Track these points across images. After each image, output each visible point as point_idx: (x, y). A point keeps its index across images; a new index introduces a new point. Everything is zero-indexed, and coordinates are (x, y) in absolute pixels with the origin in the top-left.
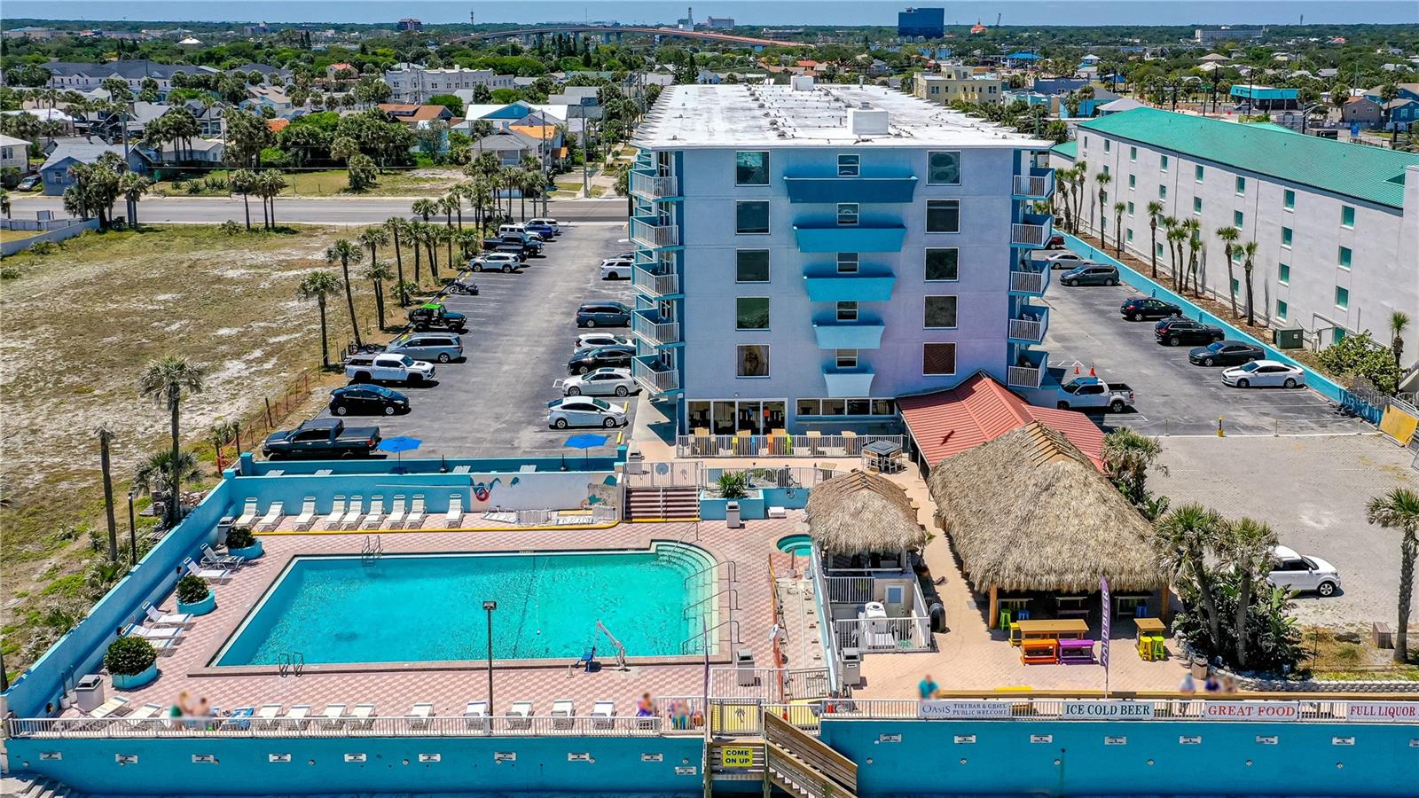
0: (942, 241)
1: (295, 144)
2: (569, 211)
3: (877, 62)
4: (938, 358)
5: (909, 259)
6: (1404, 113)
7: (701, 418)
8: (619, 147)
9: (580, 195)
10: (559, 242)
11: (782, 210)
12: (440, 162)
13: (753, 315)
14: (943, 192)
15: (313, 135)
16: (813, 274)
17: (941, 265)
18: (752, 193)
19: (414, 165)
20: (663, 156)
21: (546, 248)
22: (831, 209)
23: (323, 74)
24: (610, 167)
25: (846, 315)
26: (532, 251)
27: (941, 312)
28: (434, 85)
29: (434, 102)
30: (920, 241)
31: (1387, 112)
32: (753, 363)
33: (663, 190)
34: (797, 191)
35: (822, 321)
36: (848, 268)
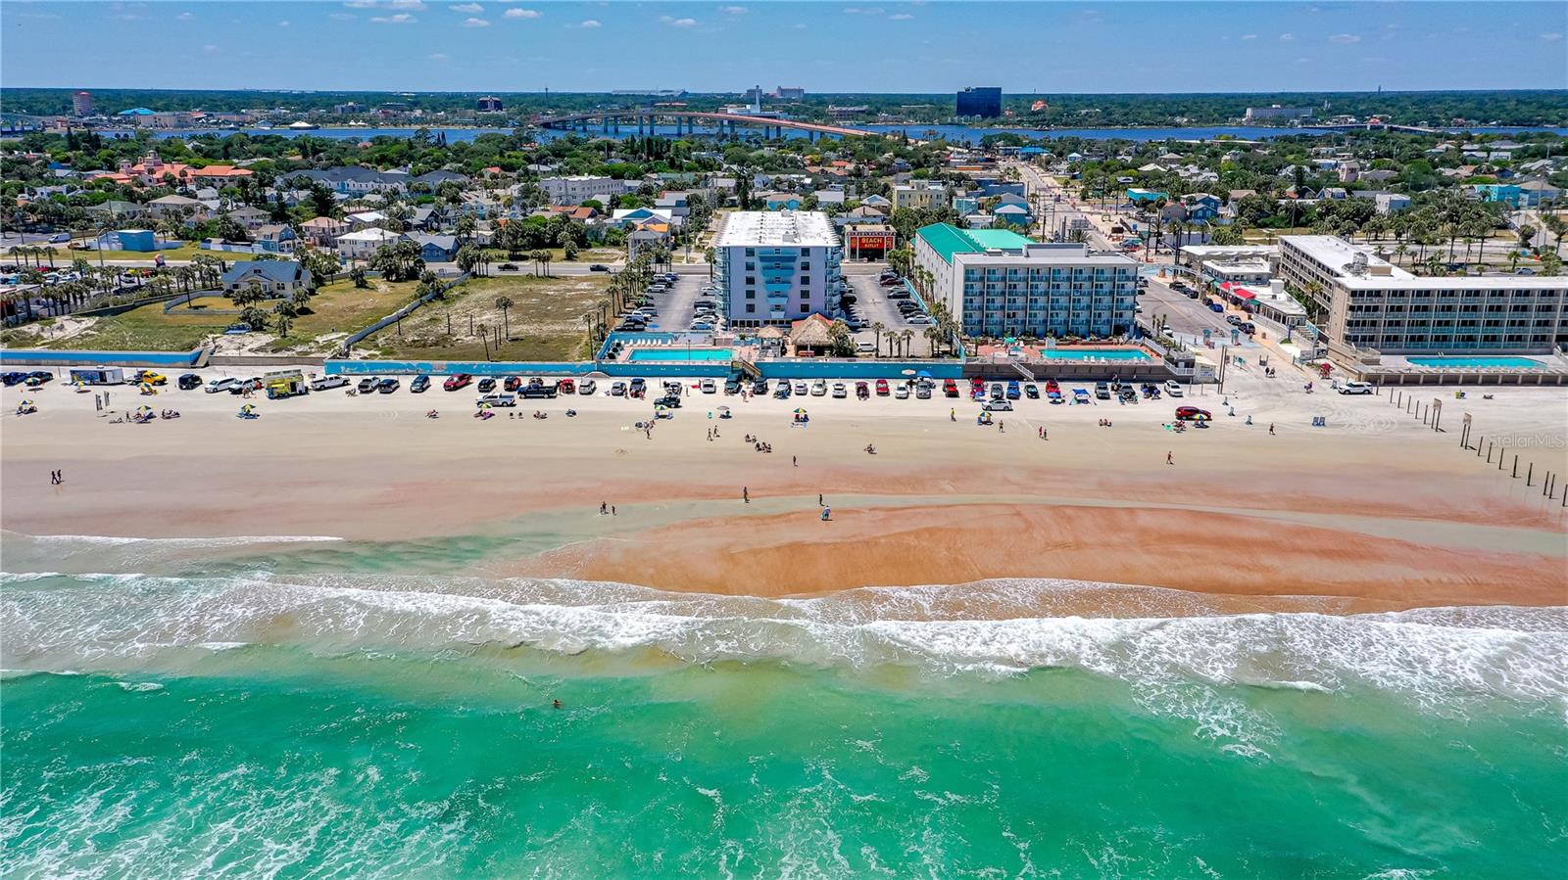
0: (805, 274)
1: (528, 235)
2: (680, 270)
3: (899, 160)
4: (805, 308)
5: (796, 279)
6: (1200, 213)
7: (735, 323)
8: (701, 234)
9: (684, 262)
10: (679, 283)
11: (758, 265)
12: (603, 244)
13: (750, 294)
14: (805, 259)
15: (537, 230)
16: (768, 282)
17: (805, 280)
18: (750, 260)
19: (589, 247)
20: (724, 248)
21: (675, 284)
22: (773, 264)
23: (482, 176)
24: (698, 247)
25: (778, 294)
26: (669, 285)
27: (805, 294)
28: (574, 189)
29: (584, 205)
30: (799, 274)
31: (1191, 212)
32: (751, 308)
33: (724, 258)
34: (762, 259)
35: (771, 296)
36: (778, 280)
